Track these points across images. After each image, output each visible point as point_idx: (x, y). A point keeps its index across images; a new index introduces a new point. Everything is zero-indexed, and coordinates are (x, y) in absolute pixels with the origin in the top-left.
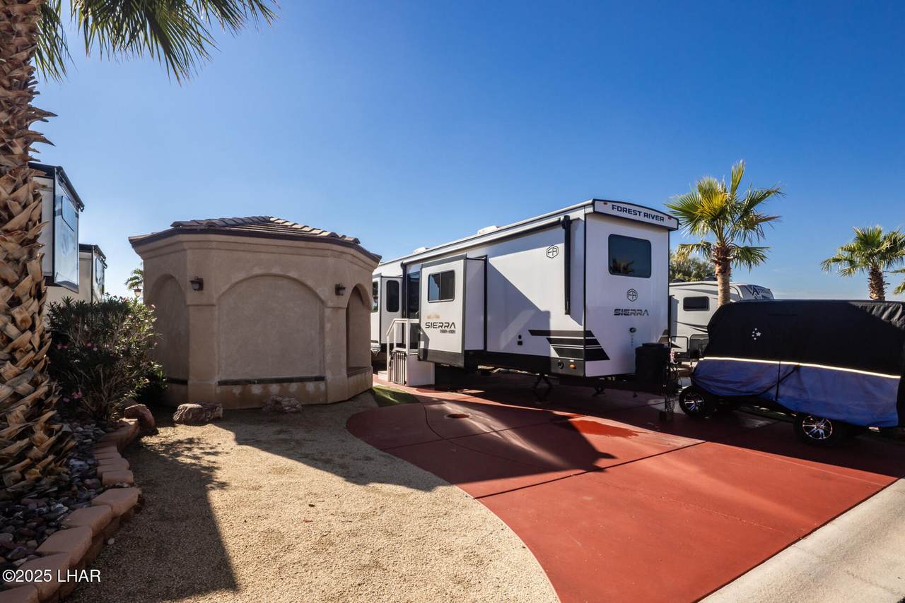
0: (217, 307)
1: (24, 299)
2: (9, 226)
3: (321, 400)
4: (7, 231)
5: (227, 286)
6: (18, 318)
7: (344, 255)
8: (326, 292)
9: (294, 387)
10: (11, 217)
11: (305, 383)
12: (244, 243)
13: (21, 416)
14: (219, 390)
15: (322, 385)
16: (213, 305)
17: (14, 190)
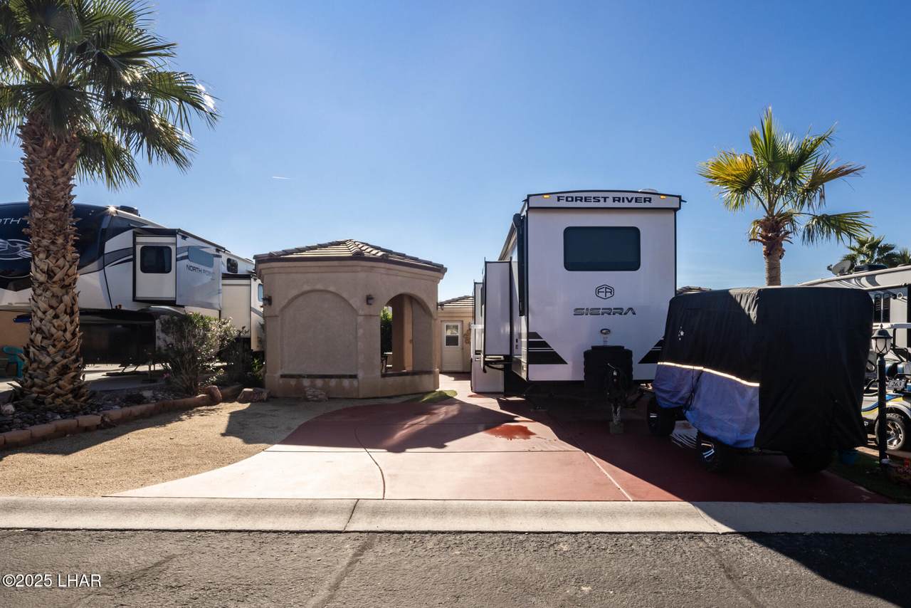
0: (279, 318)
1: (60, 315)
2: (54, 280)
3: (354, 395)
4: (54, 282)
5: (286, 301)
6: (56, 324)
7: (376, 269)
8: (357, 302)
9: (333, 382)
10: (55, 275)
11: (342, 379)
12: (295, 267)
13: (55, 373)
14: (281, 381)
15: (355, 382)
16: (276, 316)
17: (57, 261)
